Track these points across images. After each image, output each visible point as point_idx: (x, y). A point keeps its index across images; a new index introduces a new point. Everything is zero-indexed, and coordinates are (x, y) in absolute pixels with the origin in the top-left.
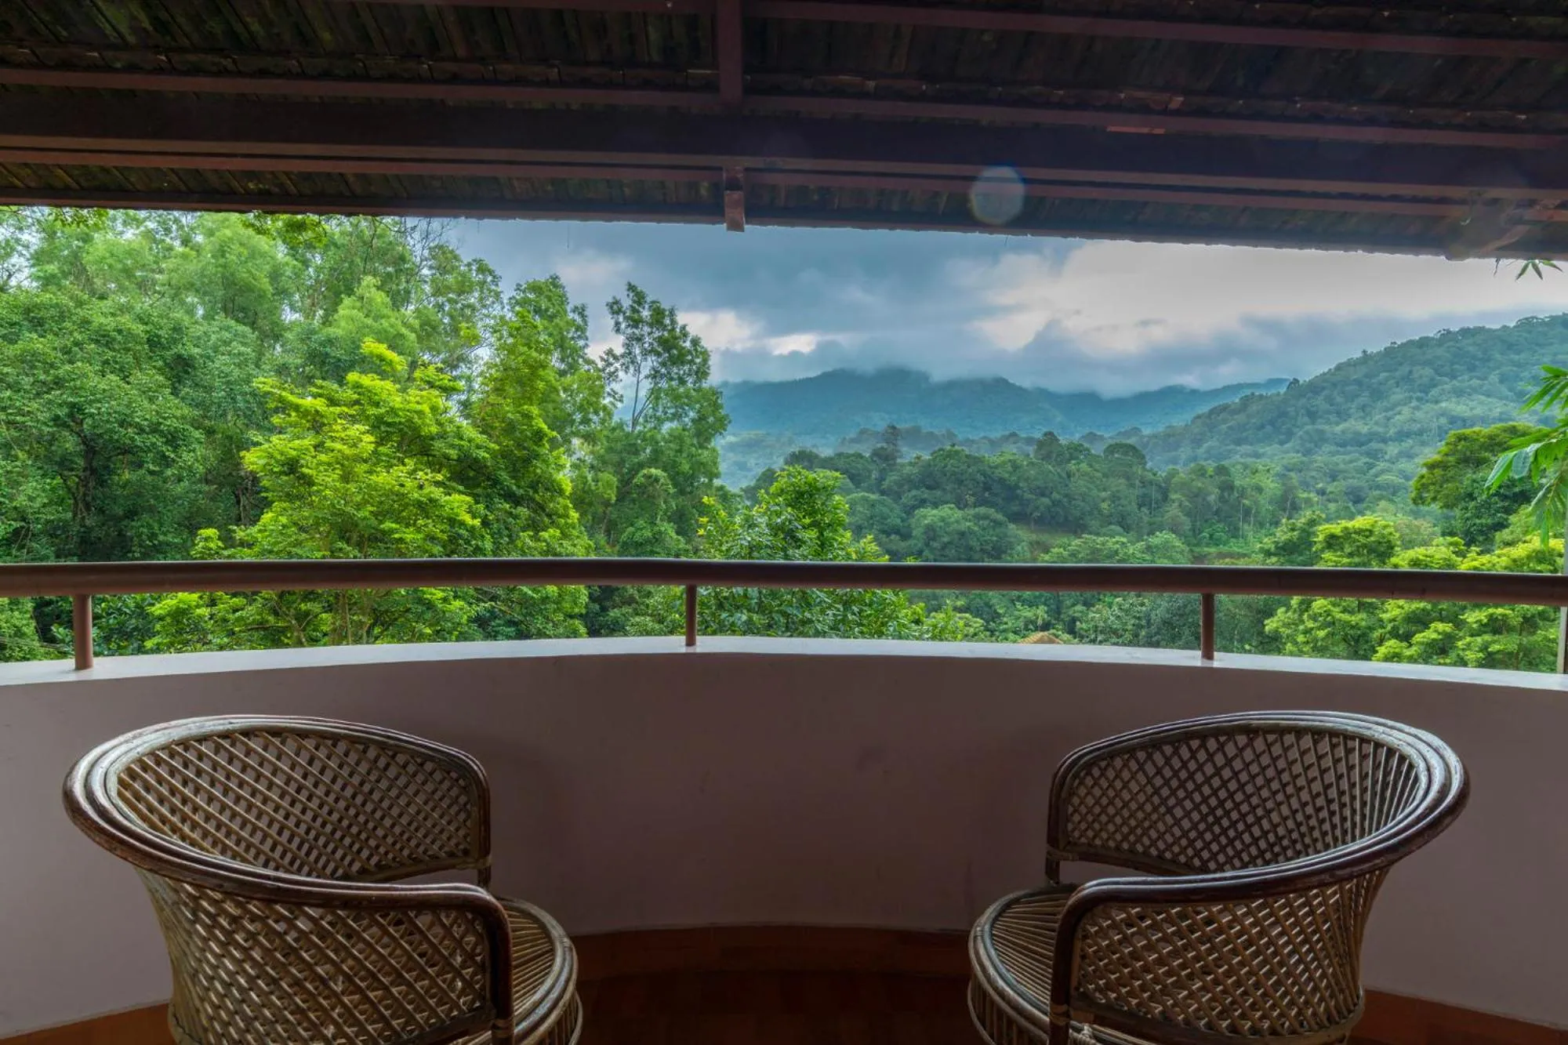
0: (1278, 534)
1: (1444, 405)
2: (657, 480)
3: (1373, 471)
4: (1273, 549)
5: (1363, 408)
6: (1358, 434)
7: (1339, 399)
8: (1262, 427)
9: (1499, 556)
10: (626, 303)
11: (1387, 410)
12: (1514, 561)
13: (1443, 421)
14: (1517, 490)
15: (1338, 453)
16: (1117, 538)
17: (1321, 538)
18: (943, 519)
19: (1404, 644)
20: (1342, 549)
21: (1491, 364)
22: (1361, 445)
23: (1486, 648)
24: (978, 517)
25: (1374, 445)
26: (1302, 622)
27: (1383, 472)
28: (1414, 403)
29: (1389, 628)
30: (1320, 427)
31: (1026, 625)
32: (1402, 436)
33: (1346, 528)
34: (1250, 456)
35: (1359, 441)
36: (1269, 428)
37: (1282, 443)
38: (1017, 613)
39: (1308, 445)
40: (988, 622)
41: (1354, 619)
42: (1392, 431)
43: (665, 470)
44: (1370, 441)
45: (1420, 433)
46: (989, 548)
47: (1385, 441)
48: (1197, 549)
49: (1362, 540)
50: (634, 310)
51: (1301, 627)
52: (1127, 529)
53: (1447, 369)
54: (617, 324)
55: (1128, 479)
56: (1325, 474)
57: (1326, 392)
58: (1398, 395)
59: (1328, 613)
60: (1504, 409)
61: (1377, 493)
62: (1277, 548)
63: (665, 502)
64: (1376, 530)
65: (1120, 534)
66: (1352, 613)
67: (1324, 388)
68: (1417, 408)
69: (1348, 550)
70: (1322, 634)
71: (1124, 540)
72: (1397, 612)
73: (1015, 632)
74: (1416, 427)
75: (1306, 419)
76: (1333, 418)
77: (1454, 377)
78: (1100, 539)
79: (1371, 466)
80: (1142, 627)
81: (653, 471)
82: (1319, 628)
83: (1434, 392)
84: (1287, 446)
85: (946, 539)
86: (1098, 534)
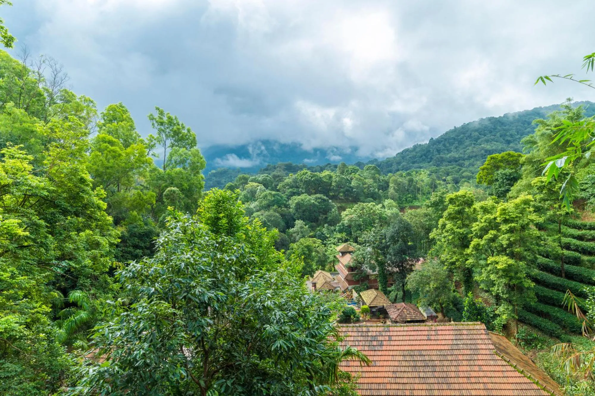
0: (431, 199)
1: (483, 145)
2: (174, 192)
3: (461, 171)
4: (430, 205)
5: (456, 148)
6: (455, 158)
7: (448, 145)
8: (422, 156)
9: (511, 203)
10: (156, 116)
11: (464, 148)
12: (516, 204)
13: (483, 152)
14: (512, 176)
15: (449, 165)
16: (371, 203)
17: (447, 199)
18: (302, 200)
19: (480, 240)
20: (455, 203)
21: (497, 130)
22: (456, 161)
23: (509, 239)
24: (317, 198)
25: (461, 162)
26: (443, 233)
27: (464, 171)
28: (473, 145)
29: (474, 233)
30: (442, 156)
31: (338, 240)
32: (470, 158)
33: (456, 195)
34: (418, 168)
35: (456, 160)
36: (424, 157)
37: (429, 162)
38: (334, 236)
39: (438, 163)
40: (323, 241)
41: (461, 231)
42: (466, 156)
43: (178, 188)
44: (459, 160)
45: (476, 156)
46: (321, 210)
47: (464, 160)
48: (401, 205)
49: (462, 199)
50: (161, 118)
51: (443, 235)
52: (375, 199)
53: (482, 133)
54: (153, 124)
55: (374, 179)
56: (445, 173)
57: (443, 143)
58: (467, 142)
59: (452, 229)
60: (502, 146)
61: (463, 180)
62: (431, 204)
63: (179, 202)
64: (467, 195)
65: (372, 201)
66: (460, 228)
67: (442, 141)
68: (474, 147)
69: (457, 204)
70: (450, 237)
71: (374, 204)
72: (477, 227)
73: (334, 244)
74: (474, 154)
75: (437, 153)
76: (446, 152)
77: (485, 136)
78: (365, 204)
79: (460, 170)
80: (383, 239)
81: (173, 188)
82: (449, 235)
83: (479, 141)
84: (431, 163)
85: (304, 208)
86: (364, 202)
